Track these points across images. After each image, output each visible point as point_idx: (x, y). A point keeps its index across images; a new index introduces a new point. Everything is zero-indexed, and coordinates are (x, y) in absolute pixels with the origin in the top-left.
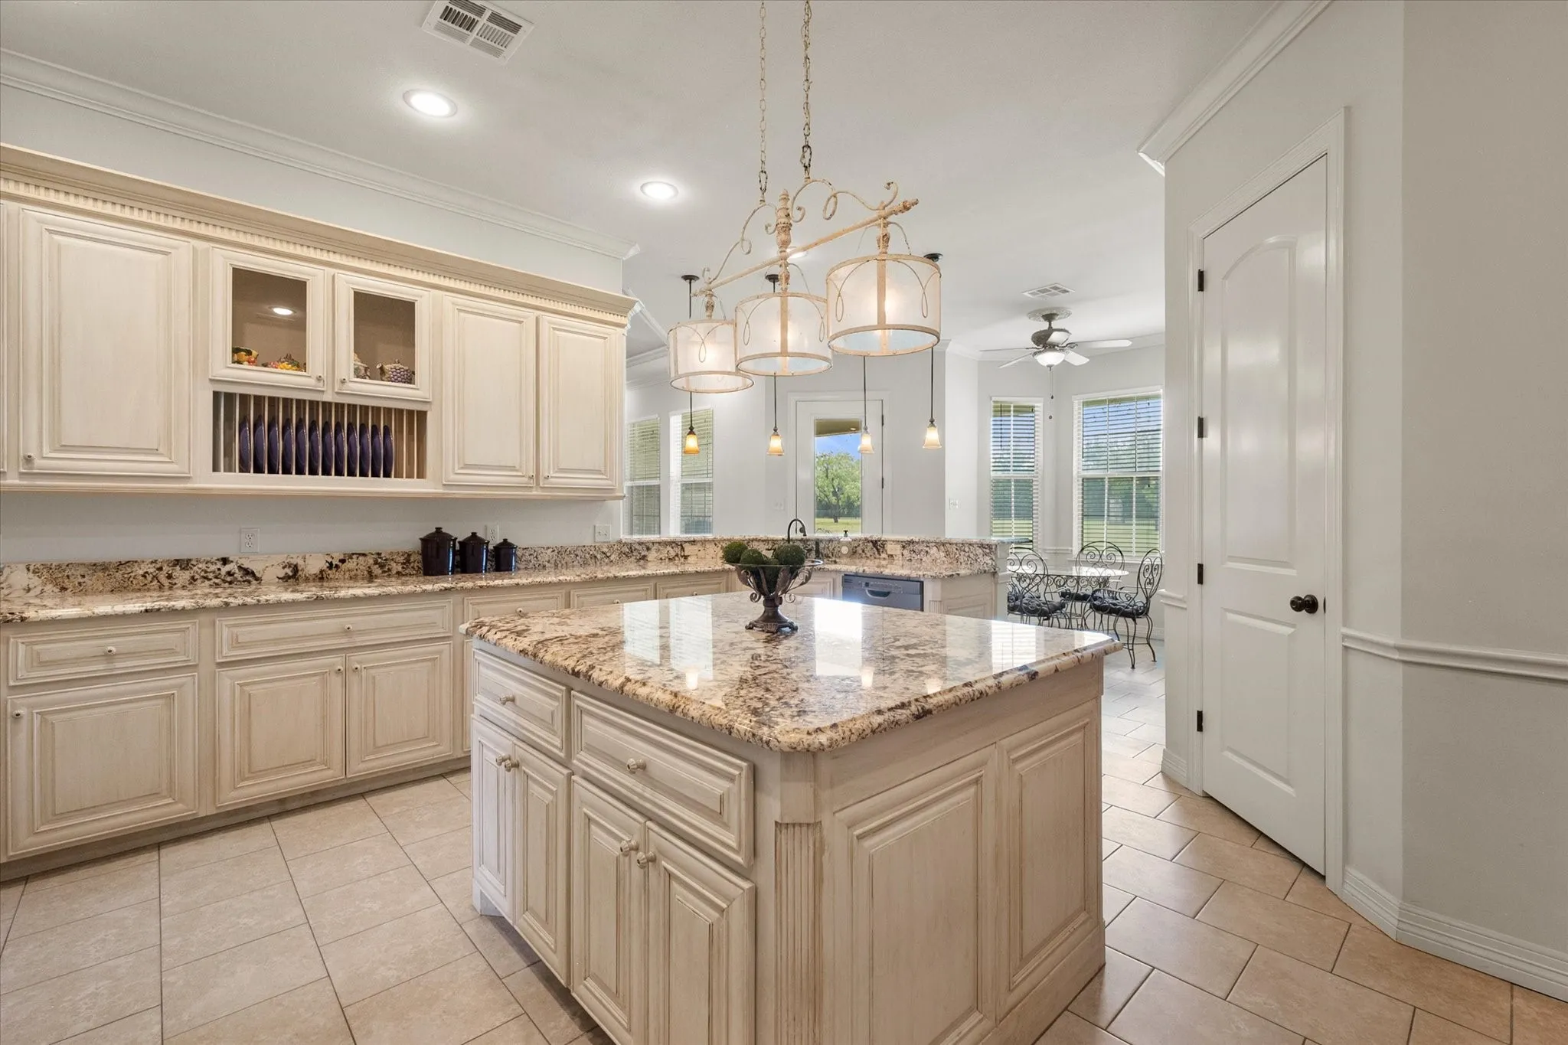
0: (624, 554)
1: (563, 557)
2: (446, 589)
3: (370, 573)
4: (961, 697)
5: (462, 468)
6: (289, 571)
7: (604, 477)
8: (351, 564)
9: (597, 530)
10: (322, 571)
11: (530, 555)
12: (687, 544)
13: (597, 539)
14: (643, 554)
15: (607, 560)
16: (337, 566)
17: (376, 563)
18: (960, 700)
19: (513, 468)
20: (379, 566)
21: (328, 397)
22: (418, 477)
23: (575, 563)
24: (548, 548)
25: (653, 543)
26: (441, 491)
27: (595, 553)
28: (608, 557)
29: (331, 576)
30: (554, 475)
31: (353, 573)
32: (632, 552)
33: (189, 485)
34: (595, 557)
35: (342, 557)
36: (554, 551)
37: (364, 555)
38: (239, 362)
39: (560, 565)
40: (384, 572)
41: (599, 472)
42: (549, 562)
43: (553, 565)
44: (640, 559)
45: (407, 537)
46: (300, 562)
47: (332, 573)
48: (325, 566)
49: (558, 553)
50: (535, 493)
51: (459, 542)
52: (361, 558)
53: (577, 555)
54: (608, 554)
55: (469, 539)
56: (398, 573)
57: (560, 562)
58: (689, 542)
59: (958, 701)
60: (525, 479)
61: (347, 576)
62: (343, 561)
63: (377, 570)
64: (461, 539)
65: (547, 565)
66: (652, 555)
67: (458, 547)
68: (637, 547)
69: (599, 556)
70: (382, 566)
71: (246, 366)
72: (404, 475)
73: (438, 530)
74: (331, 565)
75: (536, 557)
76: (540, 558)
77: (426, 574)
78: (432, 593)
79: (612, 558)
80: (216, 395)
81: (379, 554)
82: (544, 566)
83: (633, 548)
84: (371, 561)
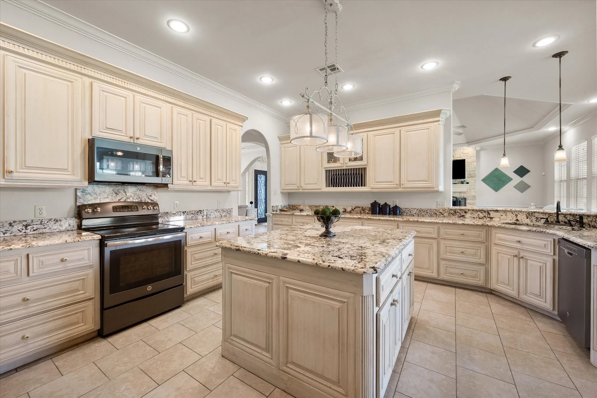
0: (451, 213)
1: (421, 212)
2: (359, 218)
3: (361, 212)
4: (251, 251)
5: (376, 183)
6: (344, 210)
7: (428, 183)
8: (356, 209)
9: (438, 203)
10: (350, 211)
11: (408, 211)
12: (491, 212)
13: (438, 207)
14: (462, 214)
15: (442, 216)
16: (353, 210)
17: (362, 210)
18: (250, 252)
19: (391, 182)
20: (363, 210)
21: (344, 168)
22: (364, 186)
23: (426, 215)
24: (415, 209)
25: (469, 210)
26: (370, 190)
27: (436, 212)
28: (443, 214)
29: (352, 212)
30: (407, 183)
31: (357, 212)
32: (456, 213)
33: (321, 190)
34: (436, 214)
35: (354, 207)
36: (417, 210)
37: (359, 207)
38: (330, 163)
39: (420, 215)
40: (364, 212)
41: (426, 181)
42: (415, 214)
43: (417, 215)
44: (461, 216)
45: (367, 203)
46: (346, 208)
47: (353, 211)
48: (351, 209)
49: (419, 211)
50: (399, 190)
51: (381, 205)
52: (359, 208)
53: (428, 212)
54: (443, 213)
55: (384, 204)
56: (367, 213)
57: (420, 214)
58: (494, 211)
59: (249, 251)
60: (395, 185)
61: (356, 212)
62: (355, 208)
63: (362, 212)
64: (382, 204)
65: (415, 215)
66: (468, 215)
67: (381, 207)
68: (459, 211)
69: (438, 214)
70: (363, 211)
71: (331, 163)
72: (360, 186)
73: (375, 201)
74: (352, 210)
75: (410, 212)
76: (412, 212)
77: (372, 214)
78: (356, 218)
79: (445, 215)
80: (326, 171)
81: (363, 207)
82: (413, 215)
83: (456, 212)
84: (361, 209)
